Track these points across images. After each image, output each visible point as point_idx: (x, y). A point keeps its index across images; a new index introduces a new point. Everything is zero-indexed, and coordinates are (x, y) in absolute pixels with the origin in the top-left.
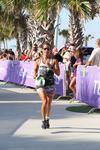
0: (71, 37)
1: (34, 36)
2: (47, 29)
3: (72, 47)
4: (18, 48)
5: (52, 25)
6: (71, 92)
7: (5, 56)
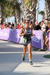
0: (46, 15)
1: (25, 15)
2: (32, 11)
3: (46, 21)
4: (16, 22)
5: (35, 9)
6: (46, 46)
7: (8, 26)
